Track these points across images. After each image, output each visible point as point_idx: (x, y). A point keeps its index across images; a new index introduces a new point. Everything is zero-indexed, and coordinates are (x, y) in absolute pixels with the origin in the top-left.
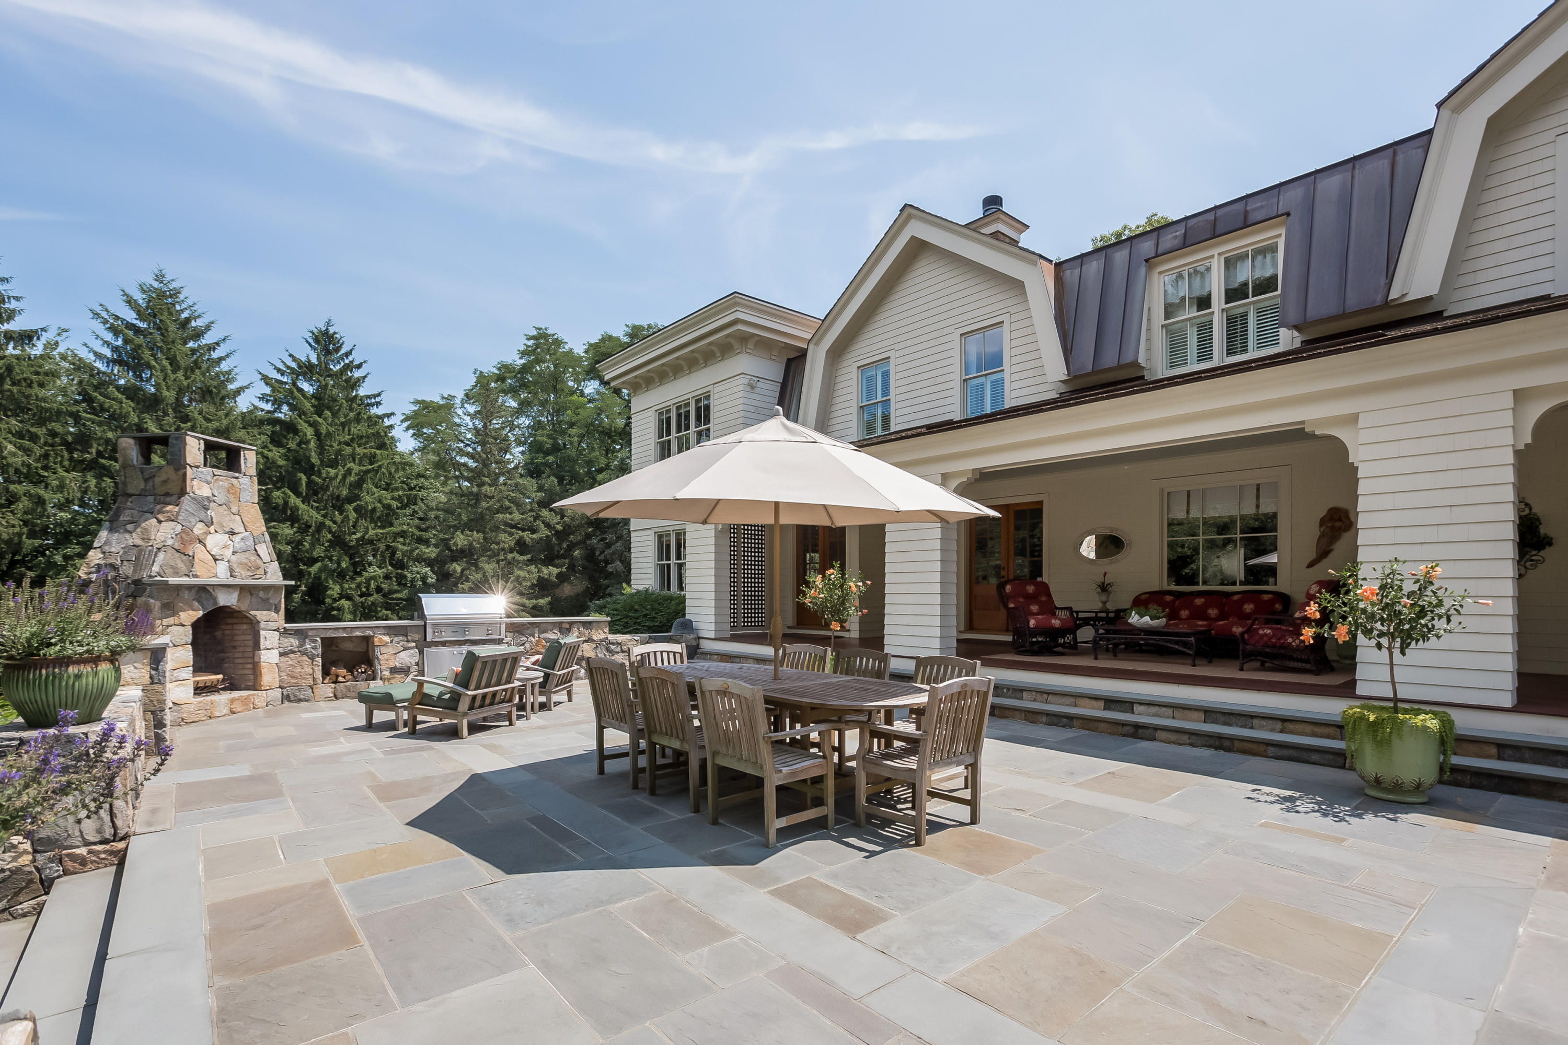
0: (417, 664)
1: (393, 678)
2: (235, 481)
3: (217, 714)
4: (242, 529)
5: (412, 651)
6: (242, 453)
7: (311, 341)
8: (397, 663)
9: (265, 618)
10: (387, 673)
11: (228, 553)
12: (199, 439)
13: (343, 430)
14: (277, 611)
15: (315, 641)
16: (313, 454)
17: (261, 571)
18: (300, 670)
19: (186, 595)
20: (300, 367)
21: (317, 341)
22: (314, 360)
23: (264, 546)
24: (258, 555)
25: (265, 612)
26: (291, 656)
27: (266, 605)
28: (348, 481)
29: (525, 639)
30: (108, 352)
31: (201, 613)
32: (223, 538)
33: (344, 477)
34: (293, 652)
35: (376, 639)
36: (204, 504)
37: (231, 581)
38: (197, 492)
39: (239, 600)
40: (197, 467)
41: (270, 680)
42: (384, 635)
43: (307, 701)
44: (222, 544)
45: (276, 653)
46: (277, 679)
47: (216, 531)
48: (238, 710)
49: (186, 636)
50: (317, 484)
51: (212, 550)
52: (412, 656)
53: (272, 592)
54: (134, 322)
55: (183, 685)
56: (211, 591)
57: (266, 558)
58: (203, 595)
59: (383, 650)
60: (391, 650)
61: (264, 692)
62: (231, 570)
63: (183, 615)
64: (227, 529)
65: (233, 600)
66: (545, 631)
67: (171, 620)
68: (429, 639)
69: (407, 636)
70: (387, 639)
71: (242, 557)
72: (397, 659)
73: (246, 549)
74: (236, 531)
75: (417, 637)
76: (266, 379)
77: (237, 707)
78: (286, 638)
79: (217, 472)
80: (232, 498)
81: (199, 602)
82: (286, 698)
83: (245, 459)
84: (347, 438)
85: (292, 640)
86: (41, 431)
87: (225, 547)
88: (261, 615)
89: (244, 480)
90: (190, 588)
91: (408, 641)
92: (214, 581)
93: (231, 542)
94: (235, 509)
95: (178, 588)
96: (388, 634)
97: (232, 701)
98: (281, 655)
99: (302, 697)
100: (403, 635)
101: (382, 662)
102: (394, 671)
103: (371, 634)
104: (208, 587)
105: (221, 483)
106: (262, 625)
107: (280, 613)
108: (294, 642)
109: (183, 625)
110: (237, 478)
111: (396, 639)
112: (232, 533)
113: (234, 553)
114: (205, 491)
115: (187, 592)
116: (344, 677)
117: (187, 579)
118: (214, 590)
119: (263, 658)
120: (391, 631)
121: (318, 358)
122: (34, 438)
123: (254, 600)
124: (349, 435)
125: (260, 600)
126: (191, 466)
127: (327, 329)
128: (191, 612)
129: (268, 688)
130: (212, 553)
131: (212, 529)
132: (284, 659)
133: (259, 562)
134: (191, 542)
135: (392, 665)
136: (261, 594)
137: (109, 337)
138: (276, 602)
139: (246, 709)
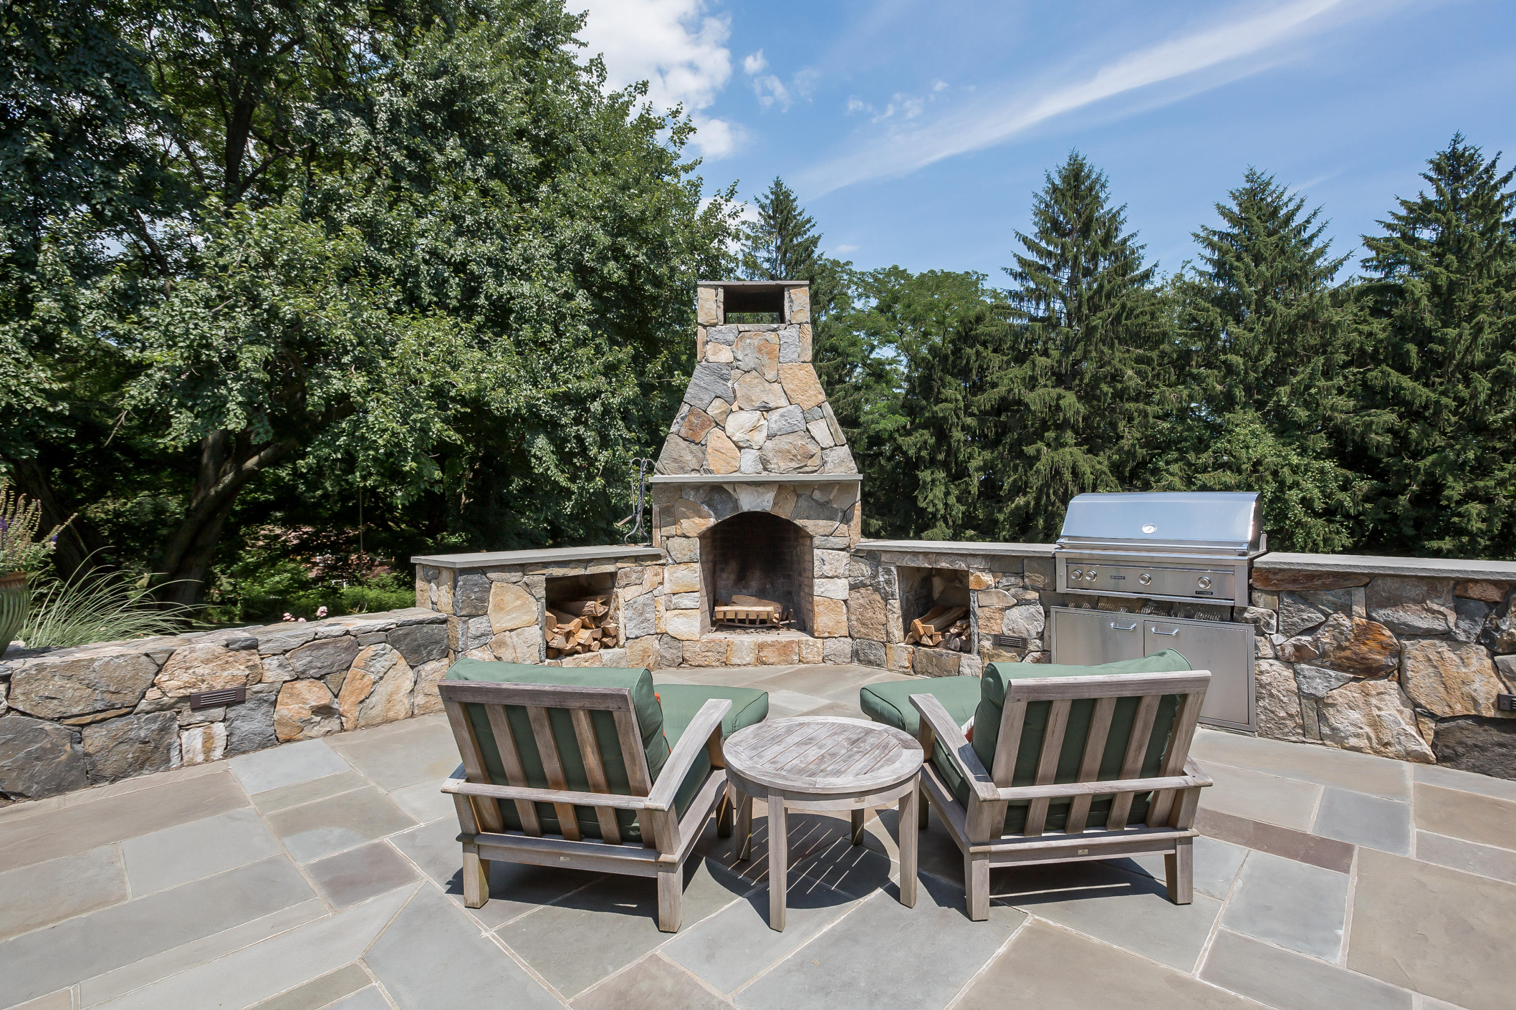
0: (1041, 636)
1: (999, 656)
2: (771, 336)
3: (736, 660)
4: (783, 402)
5: (1032, 609)
6: (786, 293)
7: (1432, 174)
8: (1002, 627)
9: (821, 531)
10: (987, 644)
11: (759, 438)
12: (716, 287)
13: (1481, 272)
14: (846, 519)
15: (888, 572)
16: (1427, 315)
17: (817, 461)
18: (871, 614)
19: (691, 496)
20: (1411, 210)
21: (1438, 168)
22: (1432, 195)
23: (822, 424)
24: (813, 438)
25: (822, 523)
26: (862, 590)
27: (825, 511)
28: (1480, 341)
29: (1319, 617)
30: (1210, 269)
31: (712, 521)
32: (749, 418)
33: (1475, 338)
34: (865, 586)
35: (971, 578)
36: (721, 374)
37: (765, 476)
38: (711, 359)
39: (775, 504)
40: (714, 325)
41: (831, 624)
42: (983, 570)
43: (878, 665)
44: (748, 426)
45: (843, 583)
46: (845, 624)
47: (741, 409)
48: (771, 661)
49: (690, 551)
50: (1437, 353)
51: (734, 435)
52: (1032, 618)
53: (835, 491)
54: (1229, 230)
55: (685, 616)
56: (731, 491)
57: (828, 441)
58: (717, 497)
59: (984, 599)
60: (994, 601)
61: (820, 641)
62: (765, 463)
63: (685, 523)
64: (757, 404)
65: (765, 504)
66: (1394, 601)
67: (671, 530)
68: (1062, 588)
69: (1023, 578)
70: (988, 578)
71: (783, 443)
72: (1006, 621)
73: (790, 430)
74: (772, 405)
75: (1040, 580)
76: (1370, 242)
77: (769, 655)
78: (857, 562)
79: (742, 327)
80: (766, 360)
81: (709, 506)
82: (856, 655)
83: (791, 301)
84: (1487, 282)
85: (863, 567)
86: (1154, 354)
87: (754, 429)
88: (811, 525)
89: (788, 333)
90: (697, 487)
91: (1025, 588)
92: (736, 477)
93: (765, 422)
94: (770, 375)
95: (681, 487)
96: (991, 571)
97: (761, 647)
98: (853, 587)
99: (872, 658)
100: (1016, 574)
101: (981, 622)
102: (1000, 641)
103: (963, 566)
104: (725, 486)
105: (748, 341)
106: (817, 541)
107: (852, 524)
108: (864, 569)
109: (688, 537)
110: (774, 330)
111: (1004, 581)
112: (766, 409)
113: (770, 437)
114: (725, 355)
115: (692, 493)
116: (931, 637)
117: (698, 475)
118: (735, 490)
119: (817, 590)
120: (995, 563)
121: (1439, 191)
122: (1148, 361)
123: (803, 503)
124: (1490, 277)
125: (814, 504)
126: (705, 327)
127: (1454, 148)
128: (697, 520)
129: (826, 635)
130: (734, 439)
131: (735, 407)
132: (855, 595)
133: (813, 448)
134: (703, 427)
135: (996, 629)
136: (817, 495)
137: (1208, 252)
138: (845, 507)
139: (786, 661)
